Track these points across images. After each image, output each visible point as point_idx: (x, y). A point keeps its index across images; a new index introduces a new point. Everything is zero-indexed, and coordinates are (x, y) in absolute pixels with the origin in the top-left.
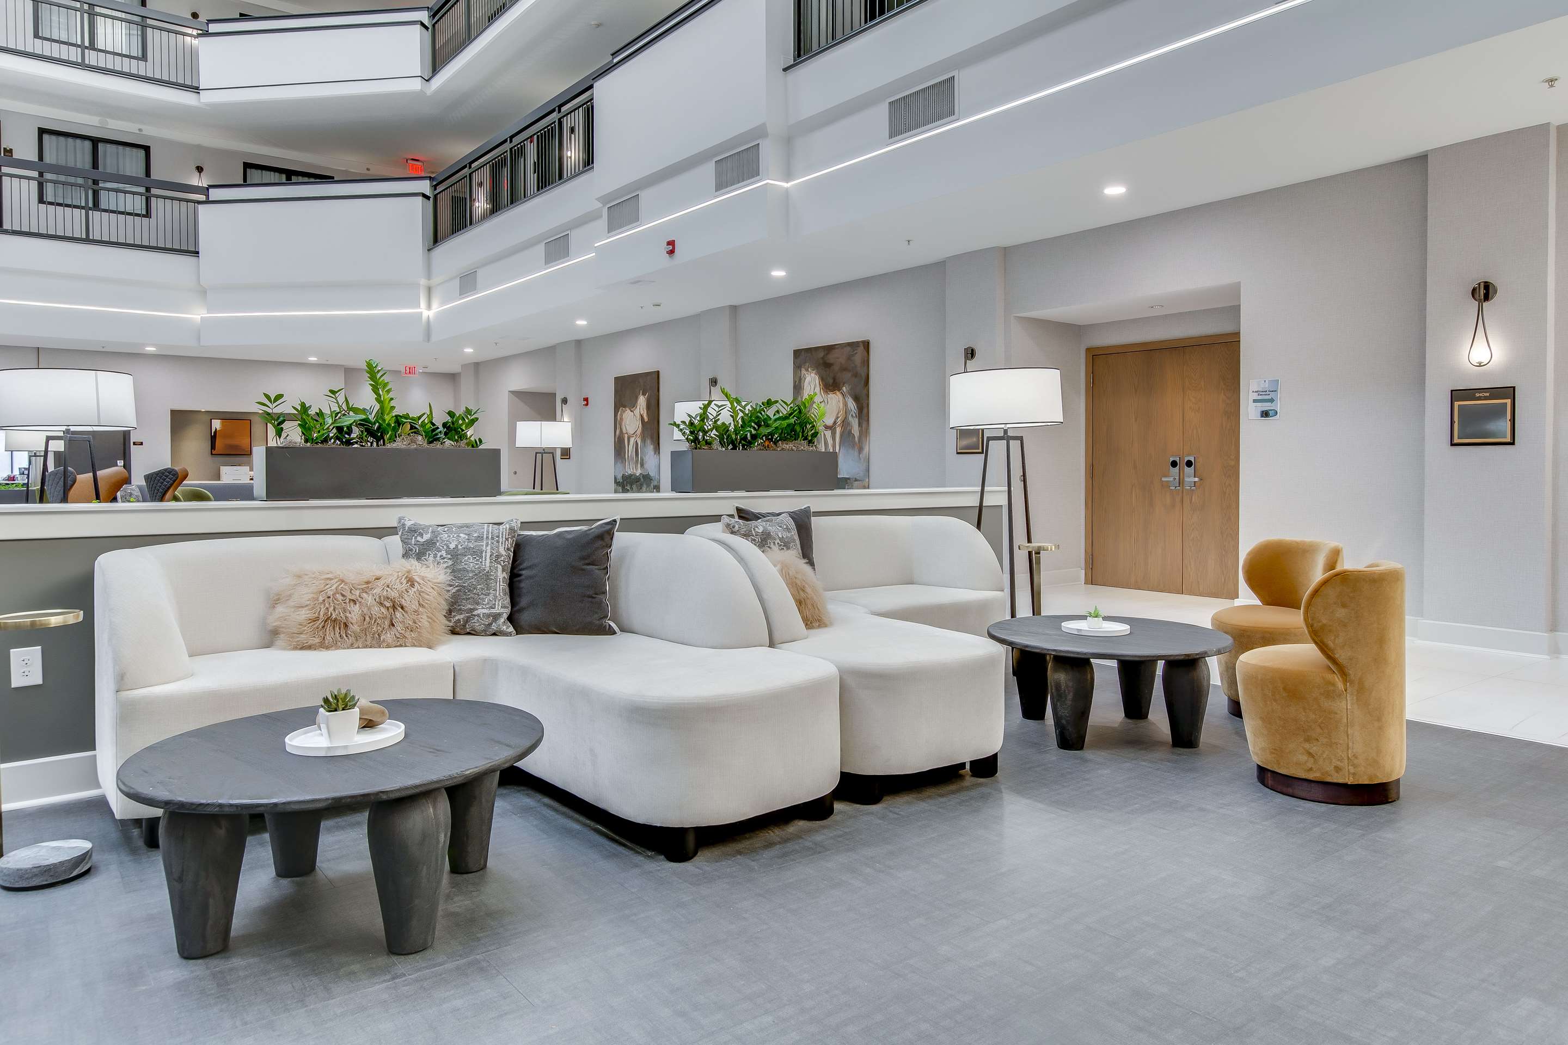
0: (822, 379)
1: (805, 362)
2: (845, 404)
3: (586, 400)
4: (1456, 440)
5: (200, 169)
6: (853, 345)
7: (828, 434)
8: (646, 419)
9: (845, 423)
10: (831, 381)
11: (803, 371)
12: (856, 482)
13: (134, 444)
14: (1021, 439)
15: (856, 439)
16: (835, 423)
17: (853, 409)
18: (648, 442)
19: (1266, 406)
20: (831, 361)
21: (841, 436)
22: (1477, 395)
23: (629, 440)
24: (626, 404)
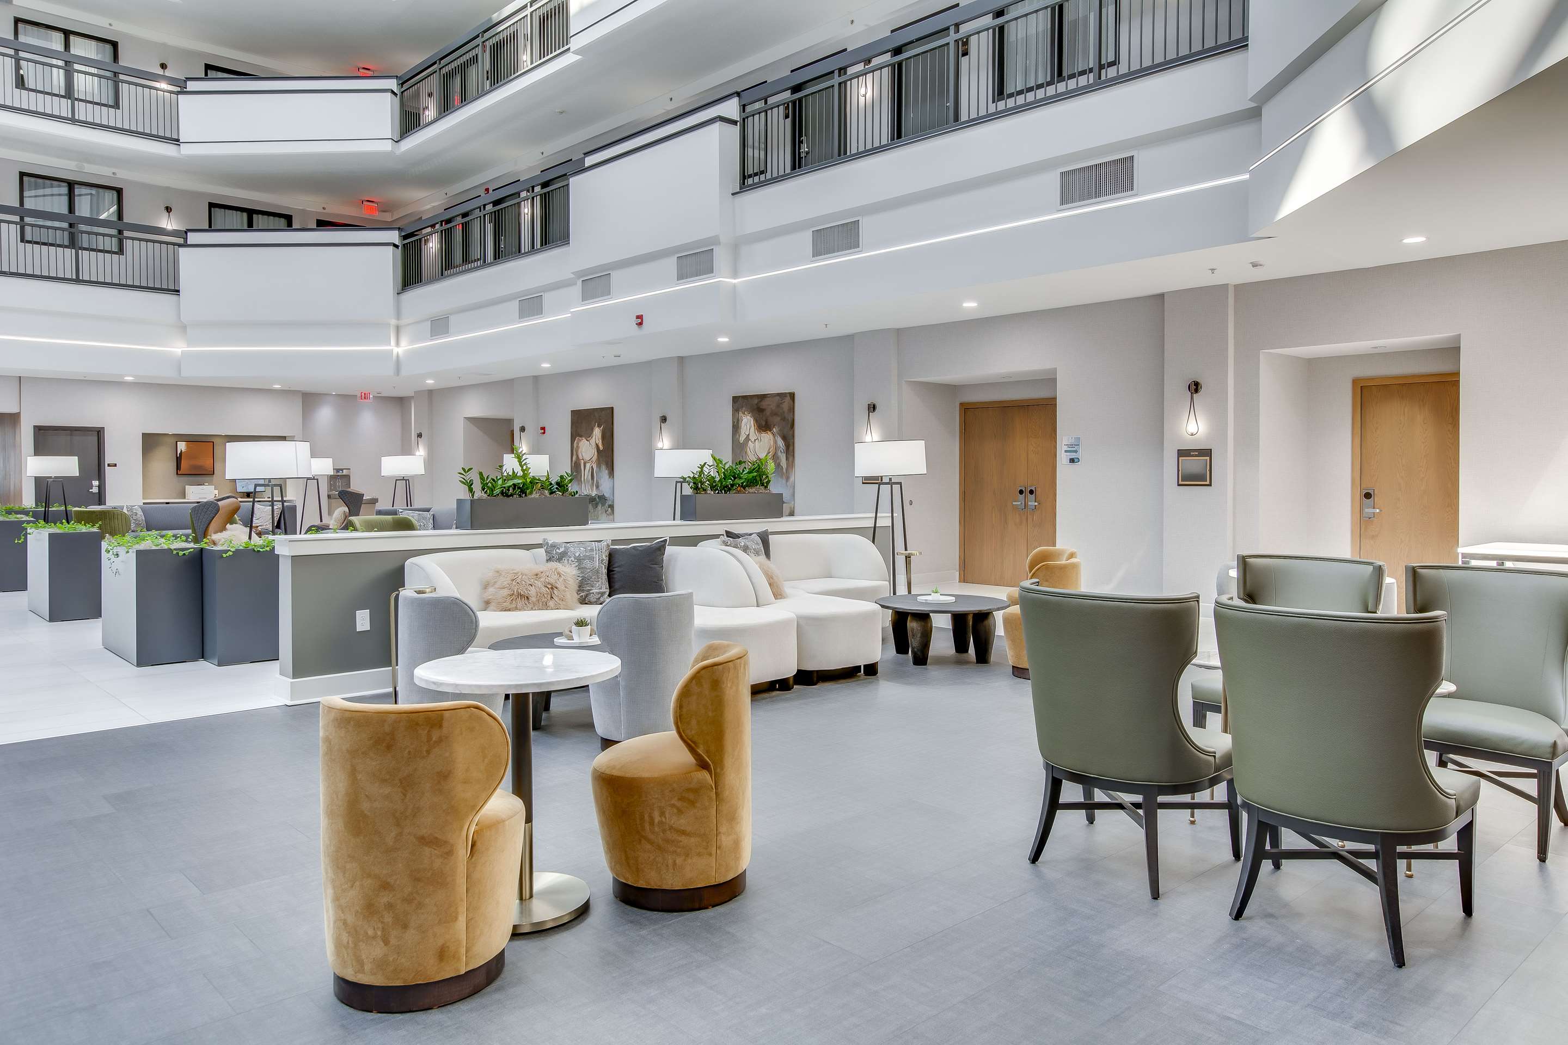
0: (756, 421)
1: (743, 407)
2: (775, 442)
3: (543, 429)
4: (1180, 483)
5: (168, 209)
6: (782, 396)
8: (601, 448)
9: (776, 456)
10: (764, 423)
11: (741, 414)
13: (109, 465)
14: (900, 484)
15: (785, 469)
17: (781, 446)
18: (603, 467)
19: (1073, 455)
20: (764, 407)
22: (1192, 453)
23: (585, 465)
24: (582, 434)
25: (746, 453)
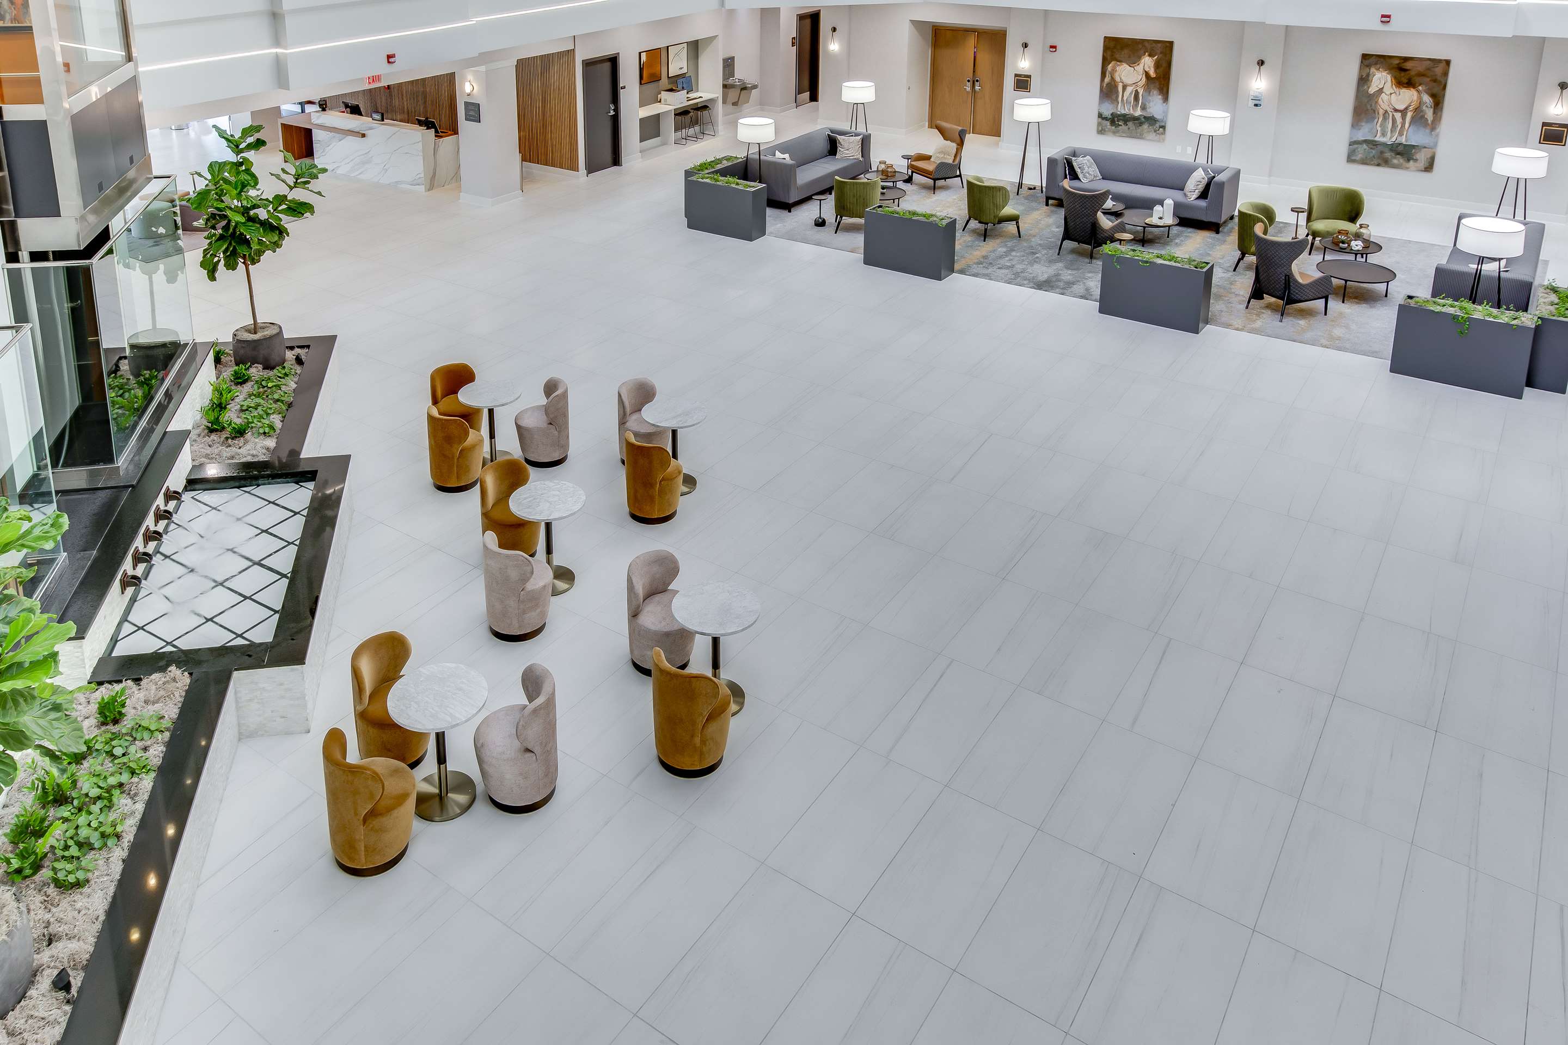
0: (1395, 78)
2: (1420, 98)
3: (1054, 47)
6: (1435, 61)
7: (1398, 116)
8: (1152, 75)
9: (1418, 109)
11: (1373, 71)
12: (1425, 149)
15: (1430, 122)
16: (1406, 108)
17: (1428, 101)
18: (1154, 91)
20: (1408, 68)
21: (1413, 118)
23: (1124, 88)
24: (1121, 59)
25: (1376, 102)
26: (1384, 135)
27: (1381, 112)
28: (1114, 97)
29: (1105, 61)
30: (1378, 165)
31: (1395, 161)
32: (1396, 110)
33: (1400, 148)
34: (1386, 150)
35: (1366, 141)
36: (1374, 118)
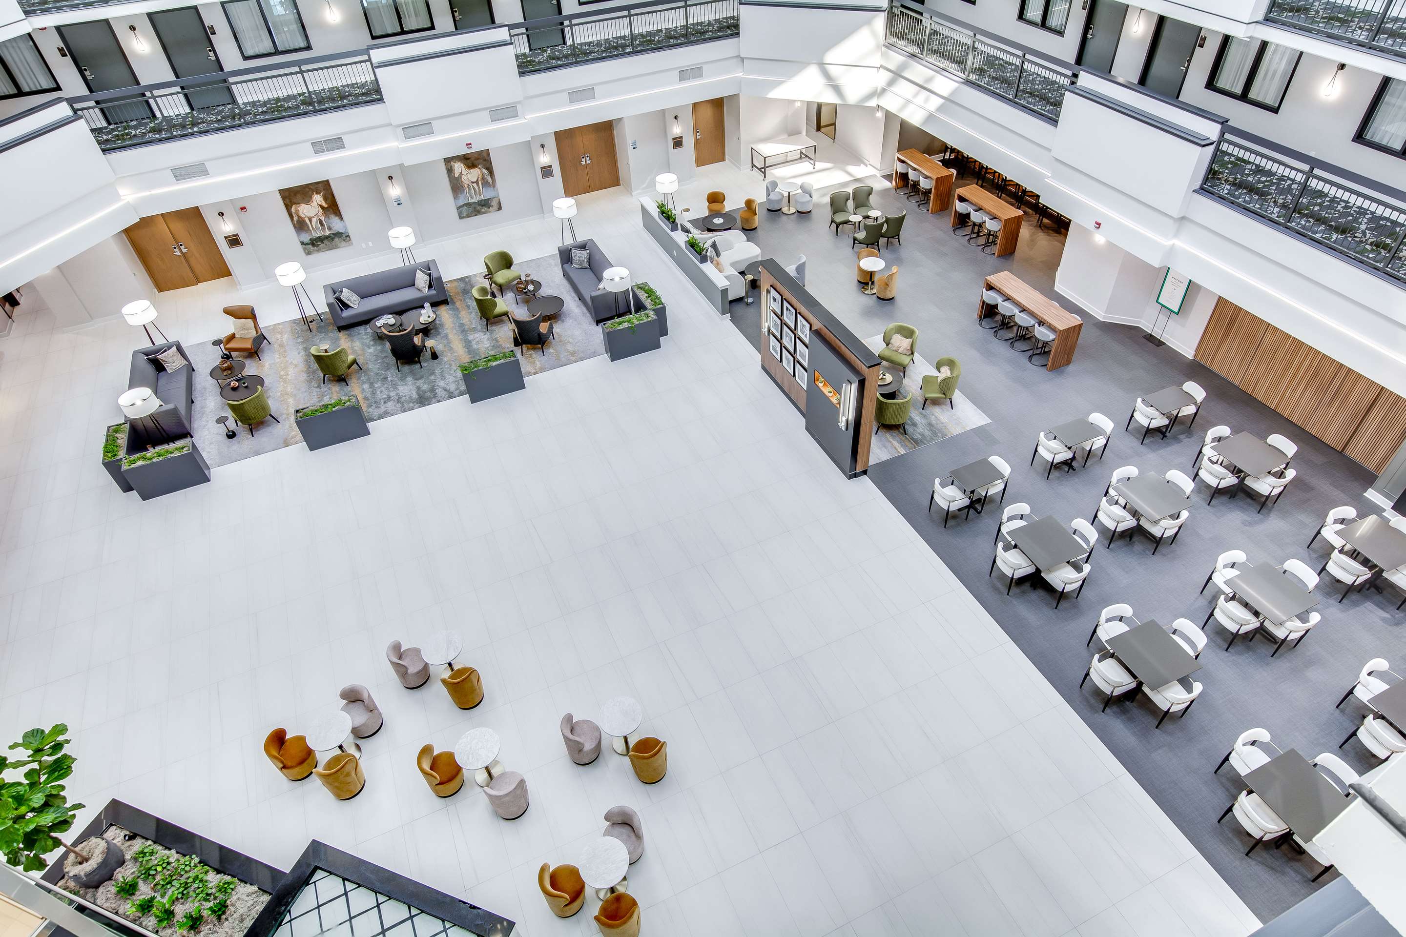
0: (466, 164)
2: (482, 172)
3: (242, 209)
4: (674, 148)
7: (475, 185)
8: (325, 206)
9: (483, 179)
11: (453, 163)
12: (494, 199)
15: (491, 183)
16: (477, 180)
17: (486, 173)
19: (634, 146)
20: (471, 159)
21: (482, 184)
23: (310, 220)
24: (300, 202)
25: (462, 181)
26: (472, 198)
27: (466, 186)
28: (306, 228)
29: (288, 207)
30: (476, 215)
31: (483, 210)
32: (473, 182)
33: (483, 202)
34: (477, 206)
35: (464, 205)
36: (464, 190)
